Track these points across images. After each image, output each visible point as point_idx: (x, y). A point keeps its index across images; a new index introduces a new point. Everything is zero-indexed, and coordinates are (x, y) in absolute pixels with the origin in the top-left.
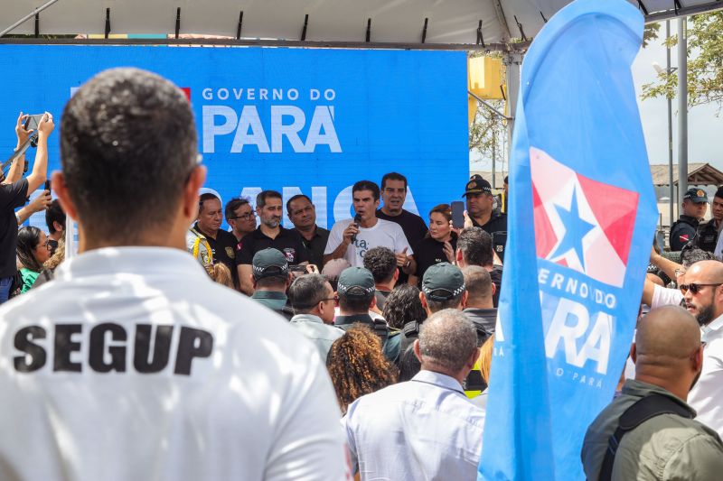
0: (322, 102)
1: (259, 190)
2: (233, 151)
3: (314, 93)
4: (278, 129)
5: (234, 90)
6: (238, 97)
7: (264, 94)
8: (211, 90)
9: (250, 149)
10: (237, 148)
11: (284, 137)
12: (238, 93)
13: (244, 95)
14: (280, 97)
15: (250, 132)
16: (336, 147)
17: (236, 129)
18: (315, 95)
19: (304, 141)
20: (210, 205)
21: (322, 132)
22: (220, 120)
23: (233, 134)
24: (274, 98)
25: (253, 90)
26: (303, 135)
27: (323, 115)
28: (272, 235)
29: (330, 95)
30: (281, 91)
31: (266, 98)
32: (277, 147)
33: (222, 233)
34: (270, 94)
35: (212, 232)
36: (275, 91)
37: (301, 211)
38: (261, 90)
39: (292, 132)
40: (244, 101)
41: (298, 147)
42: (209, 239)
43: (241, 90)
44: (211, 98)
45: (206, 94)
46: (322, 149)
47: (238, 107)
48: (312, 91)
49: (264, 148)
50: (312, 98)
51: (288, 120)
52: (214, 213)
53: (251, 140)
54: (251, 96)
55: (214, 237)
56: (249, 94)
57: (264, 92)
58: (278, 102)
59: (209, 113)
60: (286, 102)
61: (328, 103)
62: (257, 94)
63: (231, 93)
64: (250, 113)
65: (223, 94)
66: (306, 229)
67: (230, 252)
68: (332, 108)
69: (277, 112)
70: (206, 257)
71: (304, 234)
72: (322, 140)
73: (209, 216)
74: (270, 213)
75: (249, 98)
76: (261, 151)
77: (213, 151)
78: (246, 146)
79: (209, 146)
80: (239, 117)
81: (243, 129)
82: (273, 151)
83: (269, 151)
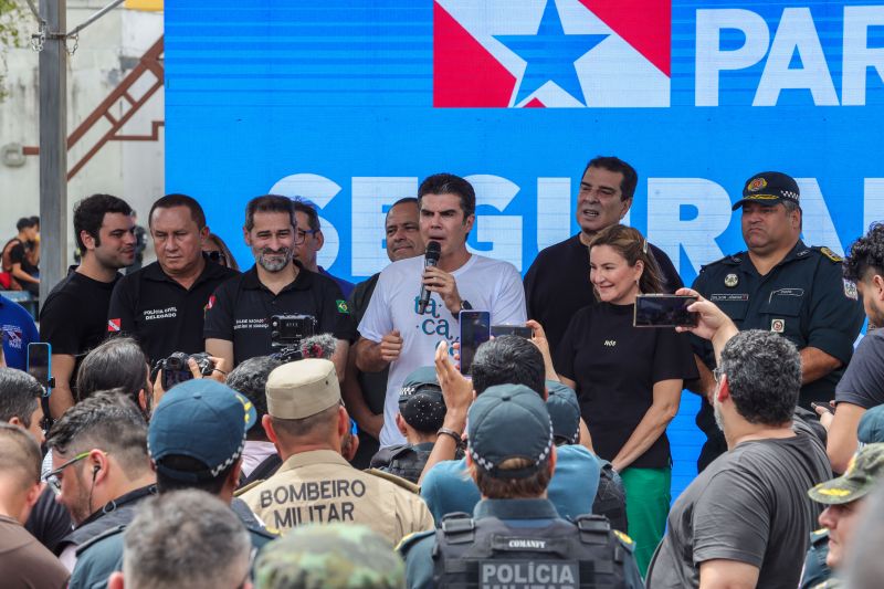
2: (756, 103)
9: (795, 99)
10: (766, 96)
15: (796, 62)
17: (765, 59)
22: (732, 39)
23: (755, 73)
47: (771, 10)
49: (824, 96)
53: (795, 80)
59: (709, 24)
64: (798, 24)
69: (857, 20)
76: (818, 102)
77: (715, 103)
78: (785, 93)
79: (707, 93)
80: (773, 29)
81: (781, 53)
82: (844, 103)
83: (838, 104)
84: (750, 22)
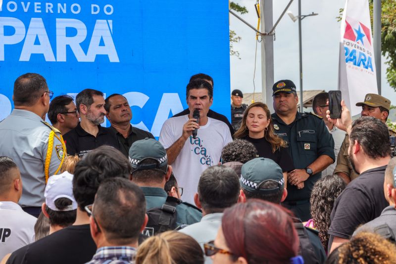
0: (101, 16)
2: (21, 60)
4: (62, 40)
5: (23, 3)
6: (26, 10)
7: (49, 7)
9: (37, 58)
10: (25, 57)
11: (68, 47)
12: (26, 7)
13: (32, 7)
14: (65, 11)
15: (37, 42)
16: (114, 58)
17: (24, 40)
18: (95, 9)
19: (86, 52)
21: (102, 43)
22: (9, 31)
23: (21, 45)
24: (59, 12)
25: (40, 4)
26: (85, 46)
27: (103, 28)
29: (109, 10)
30: (65, 5)
31: (52, 12)
32: (62, 57)
34: (55, 8)
36: (59, 5)
37: (120, 106)
38: (47, 4)
39: (75, 43)
40: (32, 14)
41: (80, 57)
43: (29, 3)
46: (102, 59)
47: (26, 19)
48: (93, 6)
49: (49, 57)
50: (93, 13)
51: (71, 32)
53: (37, 50)
54: (38, 9)
56: (36, 7)
57: (49, 6)
58: (62, 16)
60: (69, 15)
61: (107, 18)
62: (43, 7)
63: (20, 6)
64: (37, 26)
65: (12, 7)
68: (110, 21)
69: (62, 25)
70: (61, 151)
72: (102, 51)
74: (98, 111)
75: (36, 11)
76: (47, 60)
77: (3, 59)
78: (33, 56)
80: (27, 28)
81: (31, 39)
82: (58, 60)
83: (55, 61)
84: (17, 24)
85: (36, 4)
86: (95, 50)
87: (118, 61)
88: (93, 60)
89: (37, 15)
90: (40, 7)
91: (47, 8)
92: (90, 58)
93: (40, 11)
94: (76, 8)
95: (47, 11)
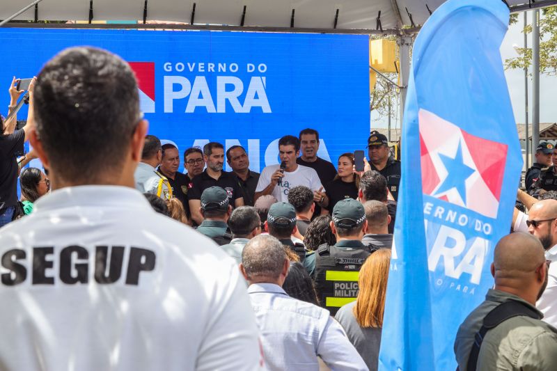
0: (256, 73)
1: (207, 141)
2: (187, 111)
3: (250, 68)
4: (222, 94)
5: (189, 64)
6: (191, 70)
7: (211, 67)
8: (170, 64)
9: (201, 110)
10: (190, 109)
11: (227, 101)
12: (191, 67)
13: (196, 67)
14: (224, 70)
15: (201, 96)
16: (267, 109)
17: (189, 95)
18: (251, 68)
19: (242, 104)
20: (170, 153)
21: (256, 97)
22: (177, 87)
23: (187, 99)
24: (219, 71)
26: (242, 99)
27: (257, 84)
28: (216, 177)
29: (262, 68)
30: (225, 64)
31: (213, 71)
32: (222, 109)
33: (179, 175)
34: (216, 68)
35: (171, 174)
36: (220, 65)
37: (238, 157)
38: (209, 64)
39: (233, 97)
40: (196, 73)
41: (238, 108)
42: (170, 180)
43: (194, 64)
44: (170, 70)
45: (167, 66)
46: (256, 110)
47: (191, 77)
48: (249, 65)
49: (211, 109)
50: (249, 71)
51: (230, 88)
52: (174, 159)
53: (201, 103)
54: (202, 69)
55: (173, 178)
56: (200, 67)
57: (211, 66)
58: (222, 74)
59: (169, 81)
60: (228, 73)
61: (261, 75)
62: (206, 67)
63: (186, 67)
64: (201, 82)
65: (180, 67)
66: (241, 171)
67: (184, 189)
68: (264, 78)
69: (222, 81)
70: (167, 194)
71: (240, 175)
72: (256, 103)
73: (169, 162)
74: (216, 160)
75: (200, 70)
76: (209, 111)
77: (171, 111)
78: (197, 108)
79: (168, 108)
80: (192, 85)
81: (195, 94)
82: (218, 111)
83: (215, 111)
84: (184, 81)
85: (200, 64)
86: (250, 103)
87: (270, 112)
88: (248, 111)
89: (201, 74)
90: (203, 67)
91: (209, 68)
92: (246, 109)
93: (203, 71)
94: (235, 67)
95: (209, 71)
